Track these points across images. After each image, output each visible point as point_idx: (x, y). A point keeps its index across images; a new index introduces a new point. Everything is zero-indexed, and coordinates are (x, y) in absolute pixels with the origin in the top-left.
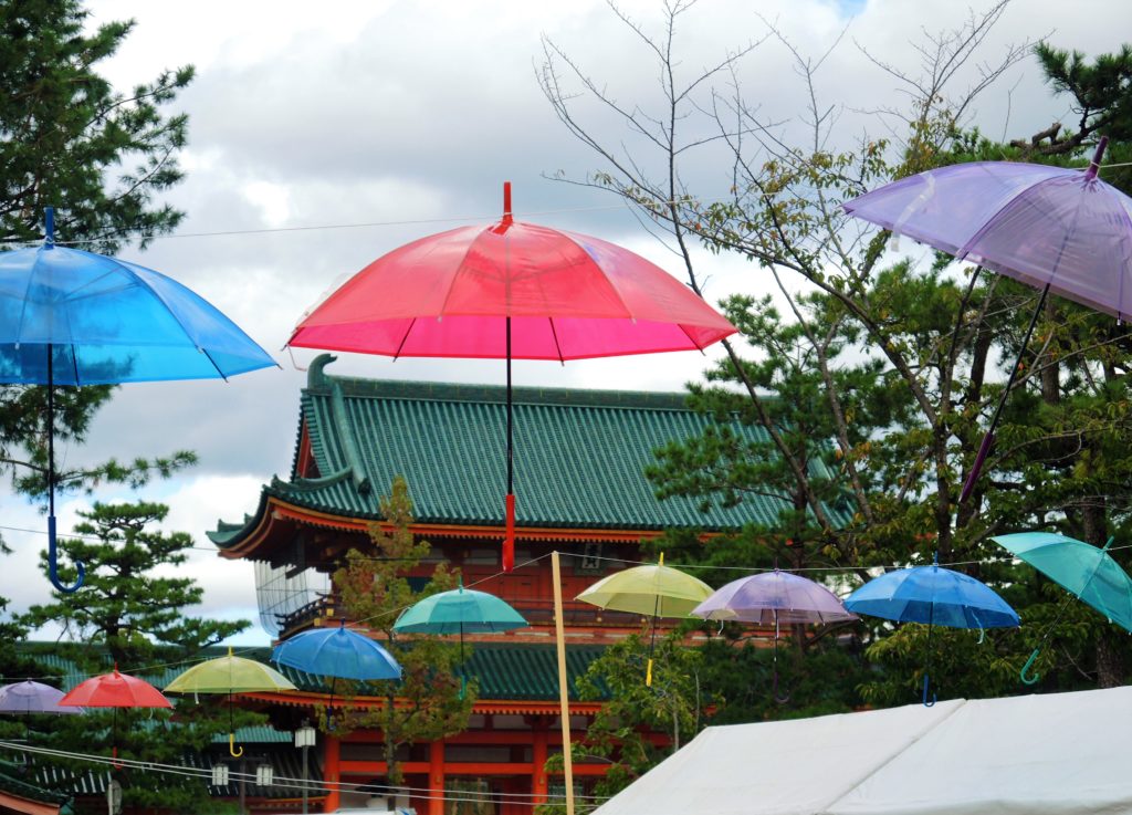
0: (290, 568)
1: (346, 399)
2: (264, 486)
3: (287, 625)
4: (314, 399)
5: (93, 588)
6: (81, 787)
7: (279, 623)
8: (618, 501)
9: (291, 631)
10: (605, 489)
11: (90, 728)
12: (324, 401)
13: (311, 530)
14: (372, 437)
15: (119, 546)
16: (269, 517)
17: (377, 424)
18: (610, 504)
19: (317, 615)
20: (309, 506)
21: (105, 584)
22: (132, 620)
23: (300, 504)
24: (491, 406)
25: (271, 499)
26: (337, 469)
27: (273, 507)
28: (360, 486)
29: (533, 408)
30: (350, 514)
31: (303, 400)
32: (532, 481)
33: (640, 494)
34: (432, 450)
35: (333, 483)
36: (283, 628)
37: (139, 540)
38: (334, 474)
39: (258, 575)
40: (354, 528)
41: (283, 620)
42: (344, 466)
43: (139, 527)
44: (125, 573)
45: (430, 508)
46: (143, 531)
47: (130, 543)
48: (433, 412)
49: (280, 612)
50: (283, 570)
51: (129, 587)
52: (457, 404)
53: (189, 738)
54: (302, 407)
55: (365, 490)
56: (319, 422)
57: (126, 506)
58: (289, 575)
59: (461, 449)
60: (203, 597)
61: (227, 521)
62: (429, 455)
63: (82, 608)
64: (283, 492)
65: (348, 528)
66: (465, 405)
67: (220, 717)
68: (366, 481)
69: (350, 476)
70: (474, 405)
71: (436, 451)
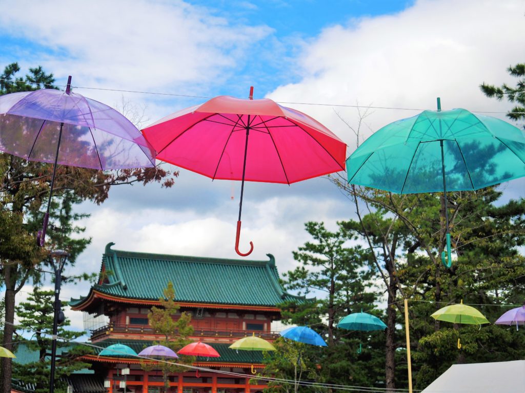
0: (95, 314)
1: (118, 258)
2: (92, 286)
3: (94, 334)
4: (107, 258)
5: (33, 319)
6: (26, 388)
7: (91, 333)
8: (210, 294)
9: (95, 336)
10: (205, 290)
11: (30, 368)
12: (110, 258)
13: (106, 301)
14: (127, 270)
15: (42, 306)
16: (93, 296)
17: (128, 266)
18: (207, 295)
19: (107, 330)
20: (106, 293)
21: (37, 318)
22: (47, 331)
23: (104, 293)
24: (166, 261)
25: (94, 291)
26: (115, 281)
27: (94, 293)
28: (124, 287)
29: (180, 262)
30: (120, 296)
31: (103, 258)
32: (181, 287)
33: (217, 292)
34: (147, 275)
35: (114, 286)
36: (92, 335)
37: (49, 303)
38: (114, 283)
39: (84, 317)
40: (121, 301)
41: (92, 332)
42: (118, 280)
43: (50, 299)
44: (44, 314)
45: (147, 295)
46: (51, 300)
47: (46, 304)
48: (147, 263)
49: (92, 329)
50: (93, 315)
51: (46, 319)
52: (155, 261)
53: (65, 372)
54: (103, 260)
55: (125, 288)
56: (109, 265)
57: (46, 292)
58: (95, 317)
59: (157, 275)
60: (70, 323)
61: (74, 298)
62: (146, 277)
63: (29, 326)
64: (98, 288)
65: (120, 301)
66: (158, 261)
67: (76, 365)
68: (126, 285)
69: (120, 284)
70: (161, 261)
71: (149, 276)
